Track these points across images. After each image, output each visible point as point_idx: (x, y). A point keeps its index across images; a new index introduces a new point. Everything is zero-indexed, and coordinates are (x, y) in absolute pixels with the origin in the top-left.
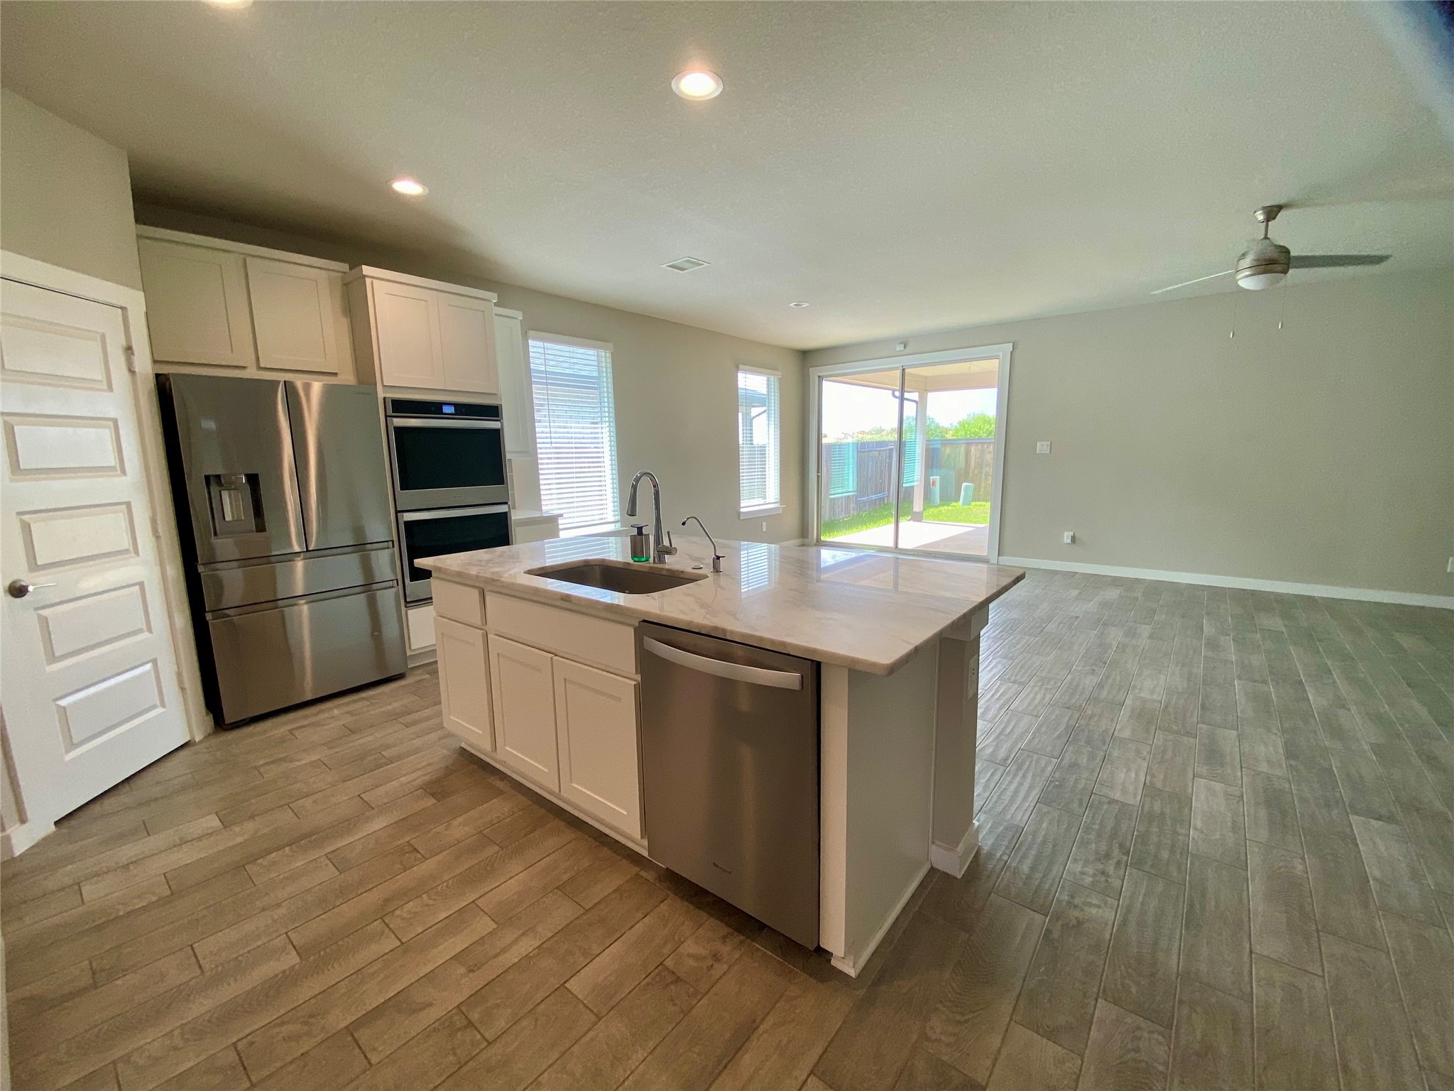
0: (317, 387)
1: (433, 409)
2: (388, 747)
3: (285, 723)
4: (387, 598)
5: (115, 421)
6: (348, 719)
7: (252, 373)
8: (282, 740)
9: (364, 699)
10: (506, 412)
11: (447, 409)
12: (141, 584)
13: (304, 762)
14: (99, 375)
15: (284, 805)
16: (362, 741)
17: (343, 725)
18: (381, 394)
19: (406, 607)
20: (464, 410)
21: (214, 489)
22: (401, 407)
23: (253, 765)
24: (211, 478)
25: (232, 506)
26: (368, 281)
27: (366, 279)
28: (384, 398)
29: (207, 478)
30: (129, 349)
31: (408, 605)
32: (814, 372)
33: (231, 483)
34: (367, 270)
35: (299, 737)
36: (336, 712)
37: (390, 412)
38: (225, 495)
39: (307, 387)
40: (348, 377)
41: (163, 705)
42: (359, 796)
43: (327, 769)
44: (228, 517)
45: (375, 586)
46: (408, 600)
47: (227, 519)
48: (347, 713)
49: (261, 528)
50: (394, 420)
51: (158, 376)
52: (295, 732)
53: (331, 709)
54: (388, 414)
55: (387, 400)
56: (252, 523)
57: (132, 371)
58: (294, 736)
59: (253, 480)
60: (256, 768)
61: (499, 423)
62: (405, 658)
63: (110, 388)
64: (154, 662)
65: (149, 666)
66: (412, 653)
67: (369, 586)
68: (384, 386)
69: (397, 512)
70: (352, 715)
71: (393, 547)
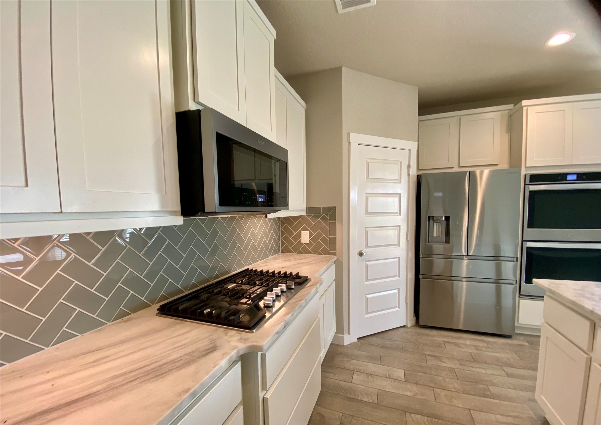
0: (486, 172)
1: (560, 178)
2: (494, 385)
3: (444, 336)
4: (508, 290)
5: (400, 194)
6: (473, 351)
7: (456, 169)
8: (439, 346)
9: (484, 341)
11: (570, 177)
12: (399, 258)
13: (445, 365)
14: (397, 177)
15: (431, 387)
16: (479, 370)
17: (470, 353)
18: (524, 172)
19: (519, 297)
20: (585, 177)
21: (431, 221)
22: (537, 178)
23: (424, 353)
24: (431, 217)
25: (437, 230)
26: (525, 109)
28: (525, 174)
29: (429, 217)
30: (409, 166)
31: (521, 297)
33: (438, 220)
34: (525, 103)
35: (447, 348)
36: (468, 342)
38: (435, 224)
39: (482, 173)
40: (504, 165)
41: (399, 308)
42: (470, 410)
43: (456, 378)
44: (435, 235)
45: (501, 281)
46: (521, 293)
47: (434, 236)
48: (474, 346)
49: (447, 241)
50: (530, 186)
51: (418, 176)
52: (446, 344)
53: (466, 339)
54: (527, 183)
55: (527, 175)
56: (444, 239)
57: (409, 175)
58: (445, 346)
59: (447, 218)
60: (425, 354)
62: (513, 327)
63: (401, 182)
64: (399, 289)
65: (396, 291)
66: (519, 325)
67: (498, 281)
68: (526, 167)
69: (523, 241)
70: (476, 349)
71: (517, 261)
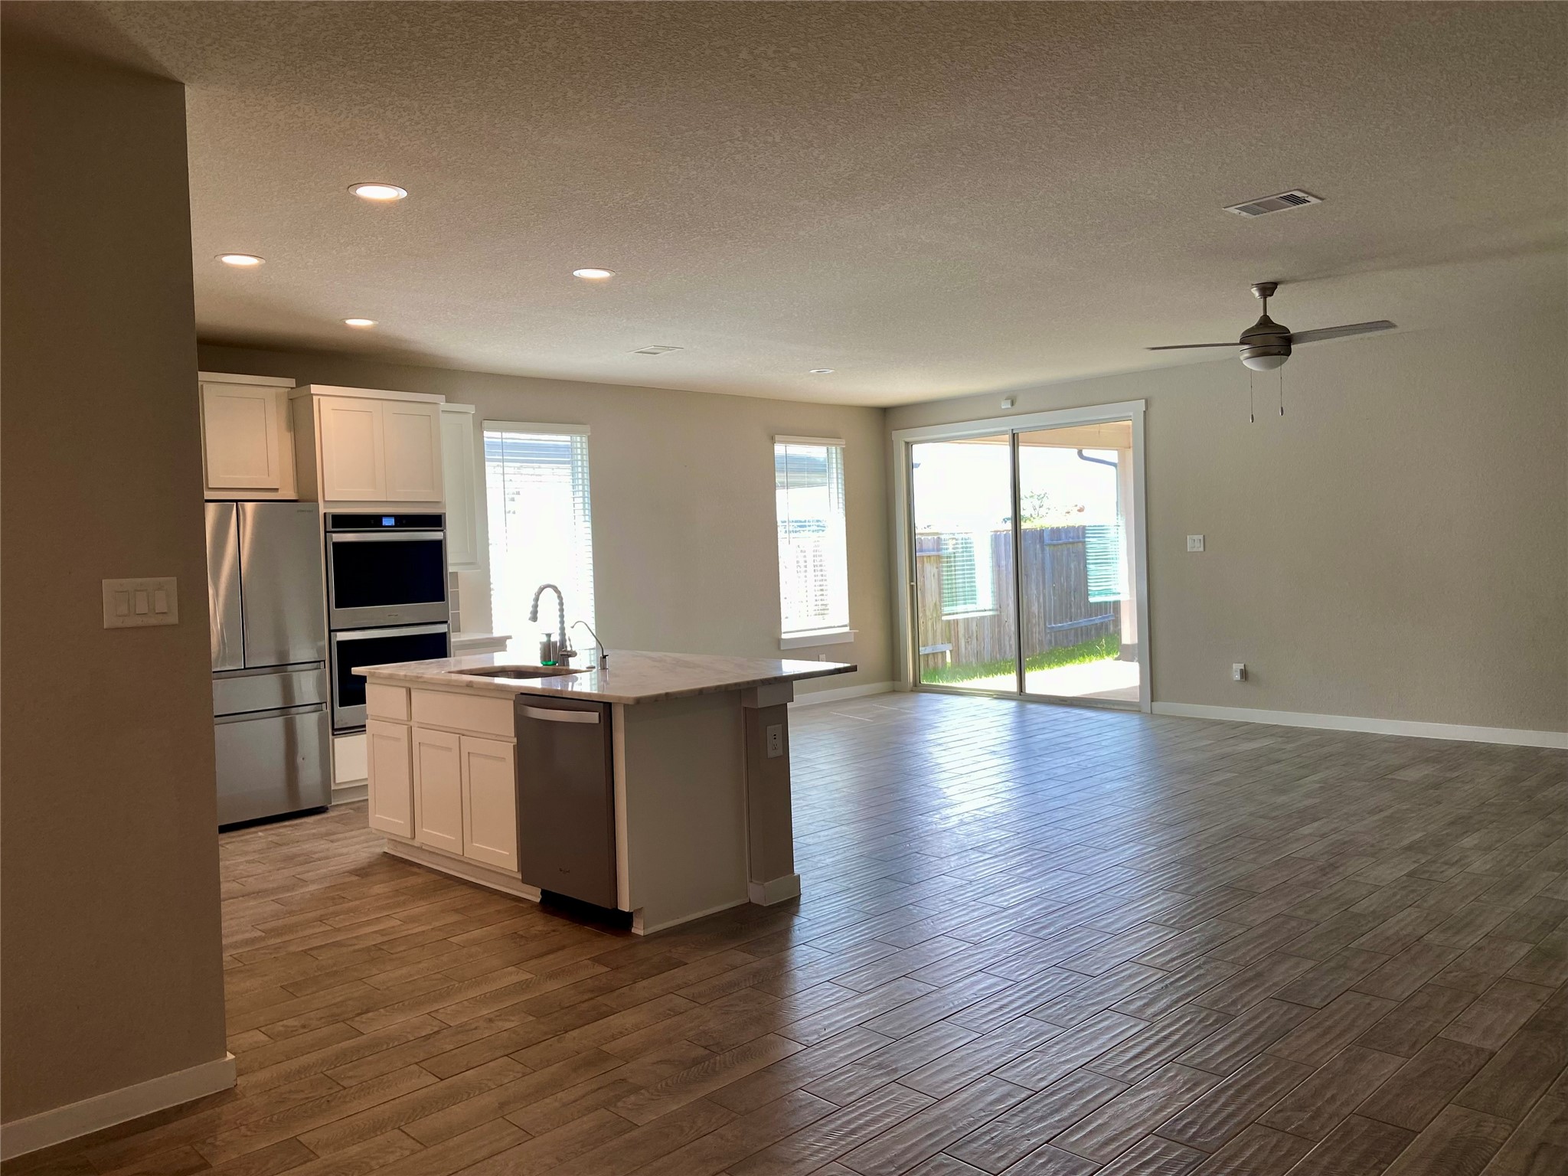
1: (372, 522)
4: (310, 724)
6: (273, 838)
10: (449, 522)
11: (387, 522)
16: (290, 850)
17: (269, 841)
18: (322, 511)
19: (333, 735)
20: (405, 521)
22: (342, 522)
26: (315, 398)
27: (314, 397)
28: (325, 514)
31: (335, 733)
32: (899, 437)
34: (315, 388)
36: (260, 834)
37: (330, 528)
40: (288, 492)
42: (293, 876)
43: (262, 864)
46: (335, 727)
50: (334, 535)
54: (328, 530)
55: (327, 515)
61: (442, 533)
62: (329, 792)
66: (337, 788)
68: (325, 501)
69: (330, 631)
70: (277, 835)
71: (324, 667)
